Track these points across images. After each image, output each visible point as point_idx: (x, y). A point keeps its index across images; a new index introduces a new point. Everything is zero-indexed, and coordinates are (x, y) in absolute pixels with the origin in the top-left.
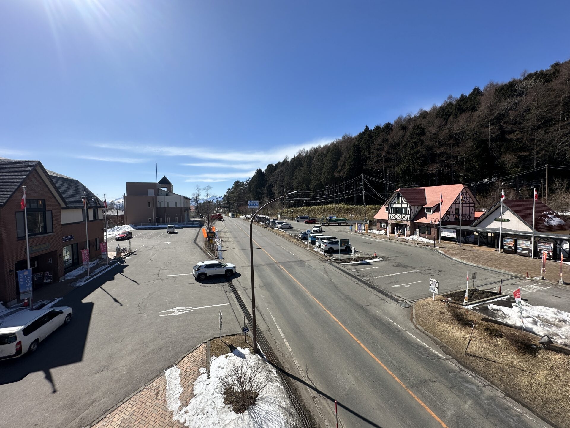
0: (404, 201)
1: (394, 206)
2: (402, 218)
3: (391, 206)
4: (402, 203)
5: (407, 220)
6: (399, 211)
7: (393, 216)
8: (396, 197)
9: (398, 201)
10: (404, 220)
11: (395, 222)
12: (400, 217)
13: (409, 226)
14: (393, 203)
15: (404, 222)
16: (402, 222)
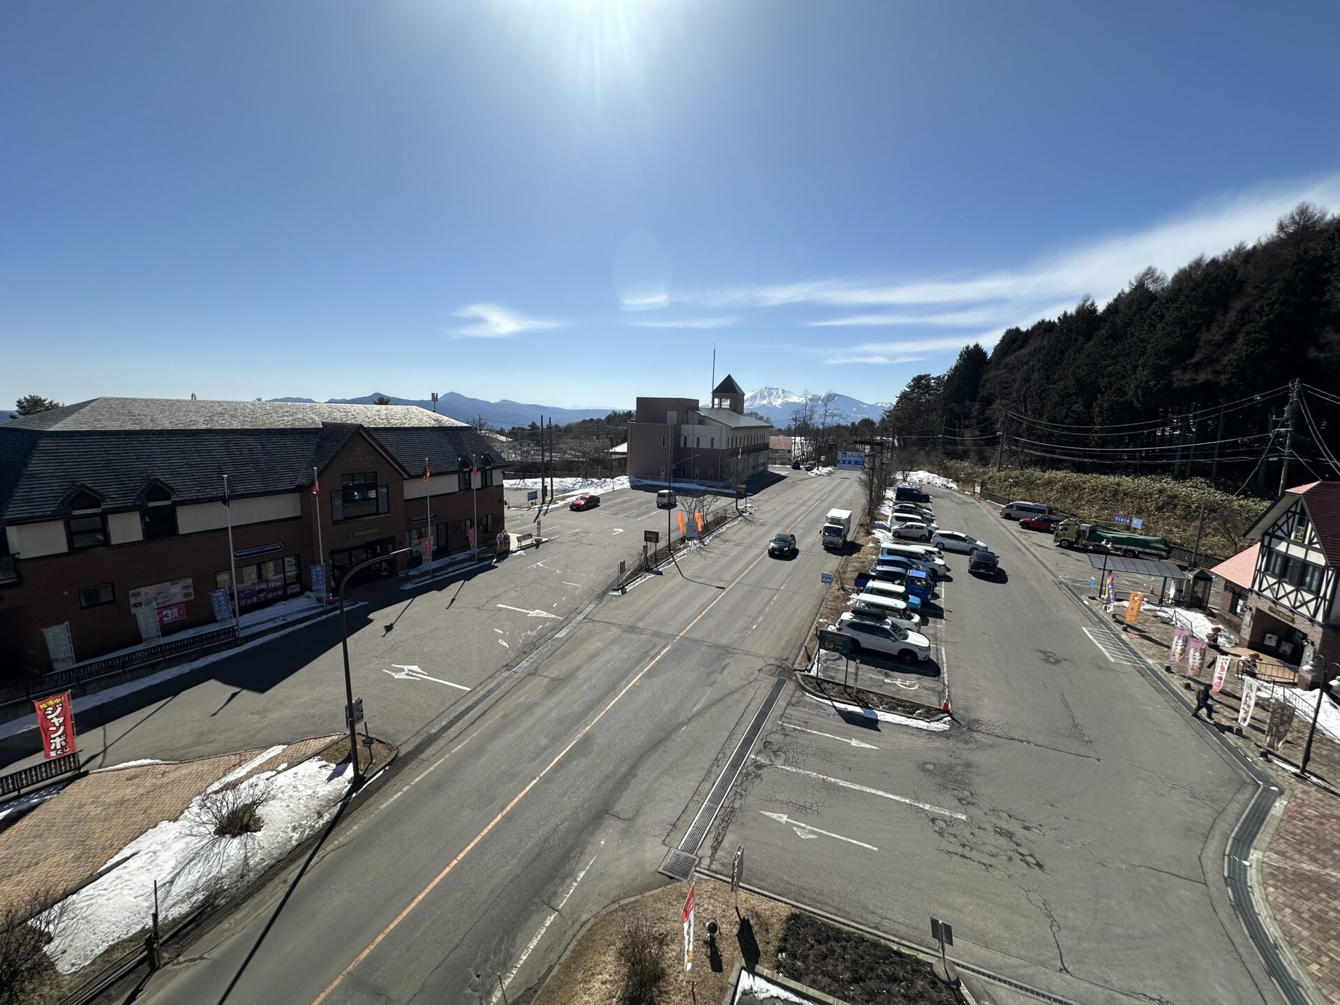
0: (1315, 540)
1: (1282, 547)
2: (1298, 604)
3: (1270, 542)
4: (1309, 547)
5: (1312, 620)
6: (1294, 572)
7: (1269, 587)
8: (1294, 513)
9: (1298, 531)
10: (1302, 615)
11: (1270, 609)
12: (1292, 596)
13: (1313, 644)
14: (1279, 533)
15: (1301, 625)
16: (1293, 621)
